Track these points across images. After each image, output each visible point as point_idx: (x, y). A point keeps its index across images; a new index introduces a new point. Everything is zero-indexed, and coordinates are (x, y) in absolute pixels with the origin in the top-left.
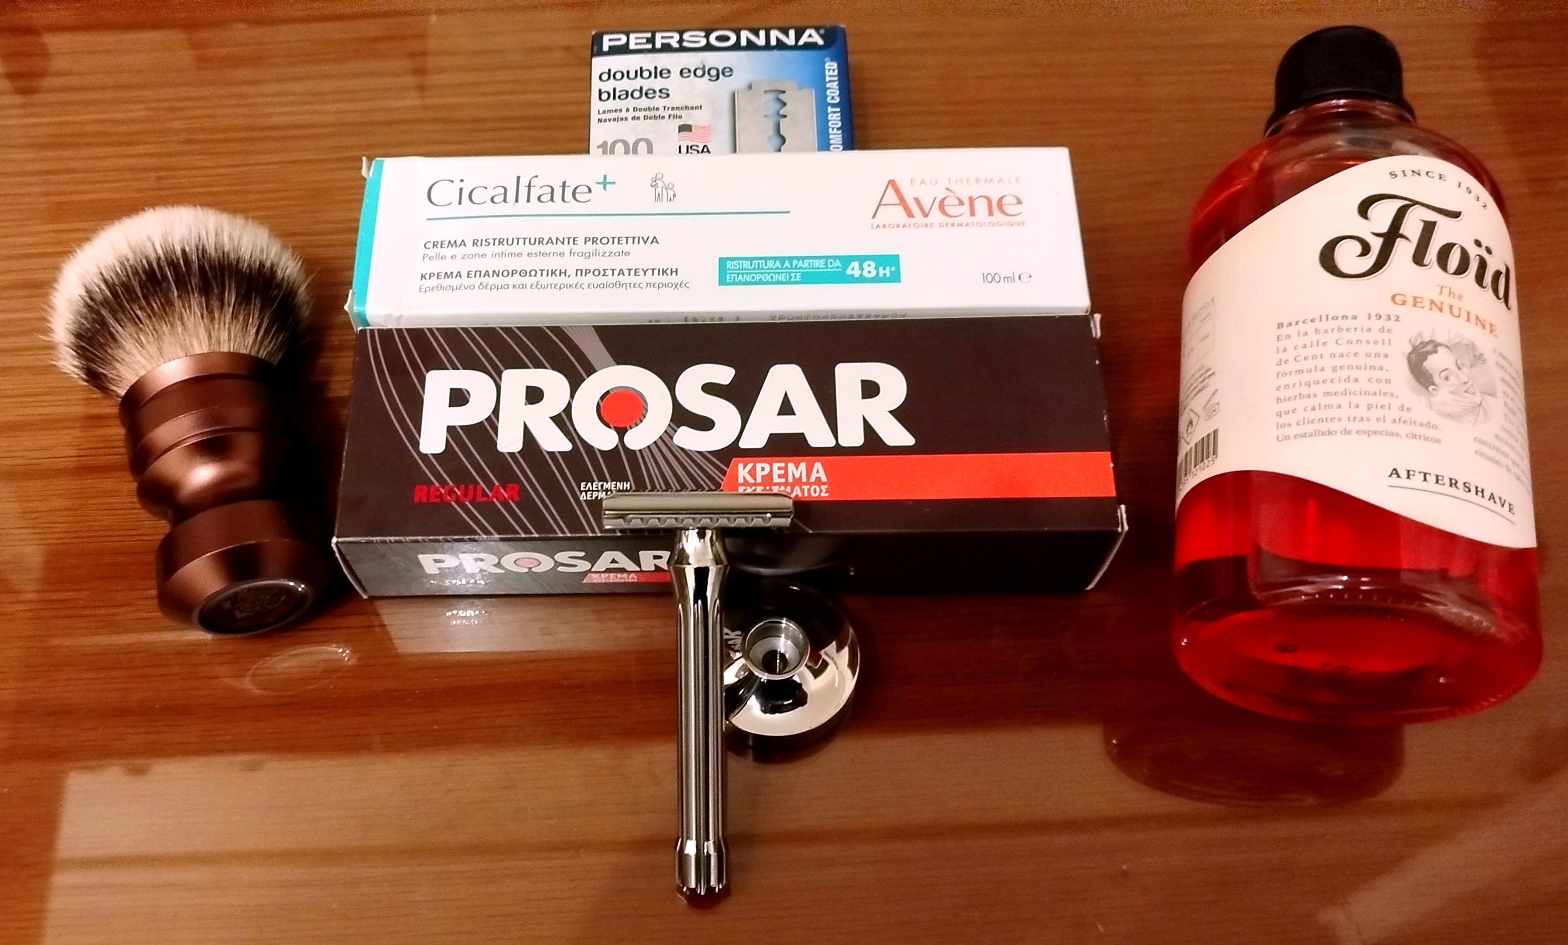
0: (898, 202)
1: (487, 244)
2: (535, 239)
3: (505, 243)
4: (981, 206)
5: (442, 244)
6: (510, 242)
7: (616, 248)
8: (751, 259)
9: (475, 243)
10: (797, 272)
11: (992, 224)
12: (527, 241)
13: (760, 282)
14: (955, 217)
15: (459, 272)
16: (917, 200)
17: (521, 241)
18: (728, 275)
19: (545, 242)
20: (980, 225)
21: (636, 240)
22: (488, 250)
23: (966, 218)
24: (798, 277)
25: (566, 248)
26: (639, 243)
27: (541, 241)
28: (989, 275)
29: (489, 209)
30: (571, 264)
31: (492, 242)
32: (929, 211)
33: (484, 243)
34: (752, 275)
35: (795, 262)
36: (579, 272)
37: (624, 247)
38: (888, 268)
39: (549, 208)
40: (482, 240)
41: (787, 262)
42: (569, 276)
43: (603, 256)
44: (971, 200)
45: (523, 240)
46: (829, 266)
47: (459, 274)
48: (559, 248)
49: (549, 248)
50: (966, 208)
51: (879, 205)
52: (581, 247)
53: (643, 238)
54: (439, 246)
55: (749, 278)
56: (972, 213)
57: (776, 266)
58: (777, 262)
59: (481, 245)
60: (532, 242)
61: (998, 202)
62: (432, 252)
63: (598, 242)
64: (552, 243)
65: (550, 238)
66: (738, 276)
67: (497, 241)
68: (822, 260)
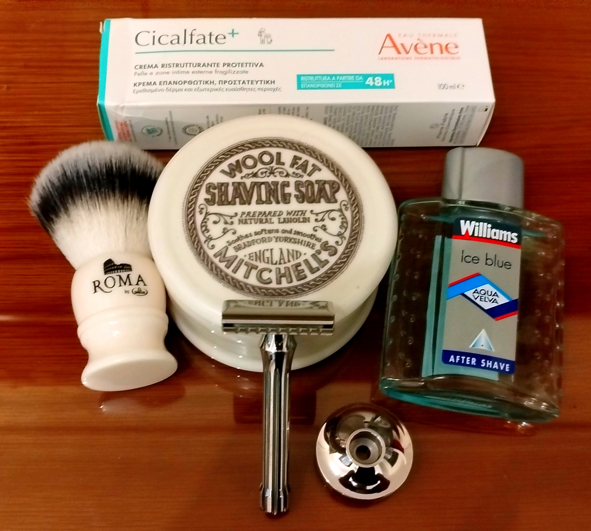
0: (392, 45)
1: (169, 66)
2: (196, 64)
3: (179, 66)
4: (436, 48)
5: (144, 67)
6: (182, 65)
7: (240, 69)
8: (314, 76)
9: (163, 66)
10: (340, 83)
11: (442, 58)
12: (192, 65)
13: (319, 88)
14: (424, 54)
15: (155, 82)
16: (402, 44)
17: (188, 65)
18: (302, 84)
19: (201, 65)
20: (436, 58)
21: (251, 65)
22: (171, 70)
23: (429, 55)
24: (340, 86)
25: (213, 69)
26: (253, 66)
27: (199, 65)
28: (442, 85)
29: (169, 47)
30: (216, 78)
31: (172, 65)
32: (409, 51)
33: (168, 66)
34: (315, 84)
35: (338, 77)
36: (221, 82)
37: (244, 69)
38: (388, 81)
39: (202, 47)
40: (167, 64)
41: (334, 77)
42: (216, 84)
43: (233, 73)
44: (432, 46)
45: (189, 64)
46: (357, 79)
47: (155, 83)
48: (209, 69)
49: (204, 69)
50: (428, 50)
51: (382, 48)
52: (221, 68)
53: (255, 63)
54: (143, 67)
55: (313, 86)
56: (432, 52)
57: (328, 79)
58: (329, 77)
59: (166, 67)
60: (194, 65)
61: (445, 47)
62: (140, 71)
63: (231, 65)
64: (205, 66)
65: (204, 64)
66: (307, 85)
67: (175, 65)
68: (353, 76)
